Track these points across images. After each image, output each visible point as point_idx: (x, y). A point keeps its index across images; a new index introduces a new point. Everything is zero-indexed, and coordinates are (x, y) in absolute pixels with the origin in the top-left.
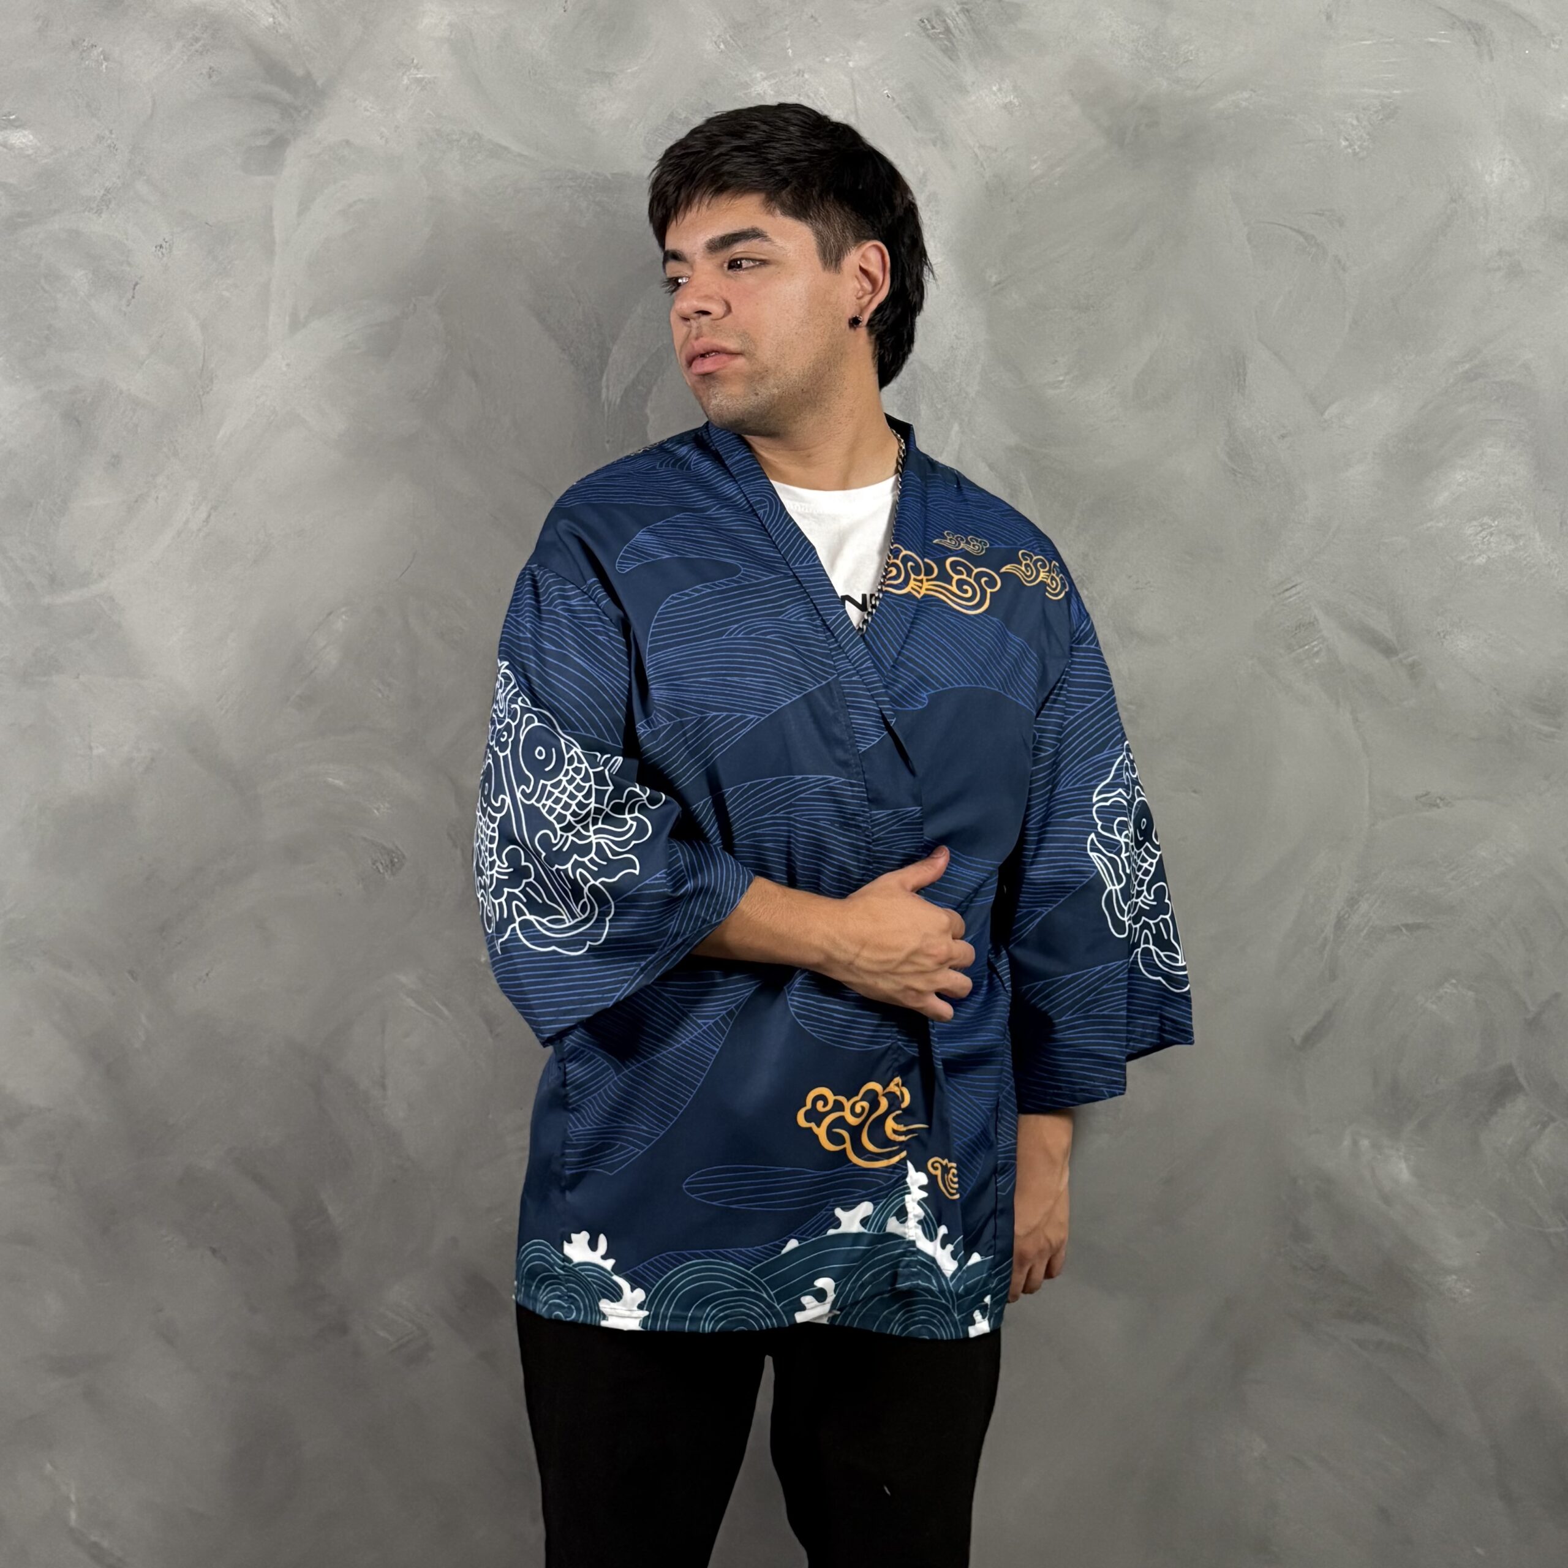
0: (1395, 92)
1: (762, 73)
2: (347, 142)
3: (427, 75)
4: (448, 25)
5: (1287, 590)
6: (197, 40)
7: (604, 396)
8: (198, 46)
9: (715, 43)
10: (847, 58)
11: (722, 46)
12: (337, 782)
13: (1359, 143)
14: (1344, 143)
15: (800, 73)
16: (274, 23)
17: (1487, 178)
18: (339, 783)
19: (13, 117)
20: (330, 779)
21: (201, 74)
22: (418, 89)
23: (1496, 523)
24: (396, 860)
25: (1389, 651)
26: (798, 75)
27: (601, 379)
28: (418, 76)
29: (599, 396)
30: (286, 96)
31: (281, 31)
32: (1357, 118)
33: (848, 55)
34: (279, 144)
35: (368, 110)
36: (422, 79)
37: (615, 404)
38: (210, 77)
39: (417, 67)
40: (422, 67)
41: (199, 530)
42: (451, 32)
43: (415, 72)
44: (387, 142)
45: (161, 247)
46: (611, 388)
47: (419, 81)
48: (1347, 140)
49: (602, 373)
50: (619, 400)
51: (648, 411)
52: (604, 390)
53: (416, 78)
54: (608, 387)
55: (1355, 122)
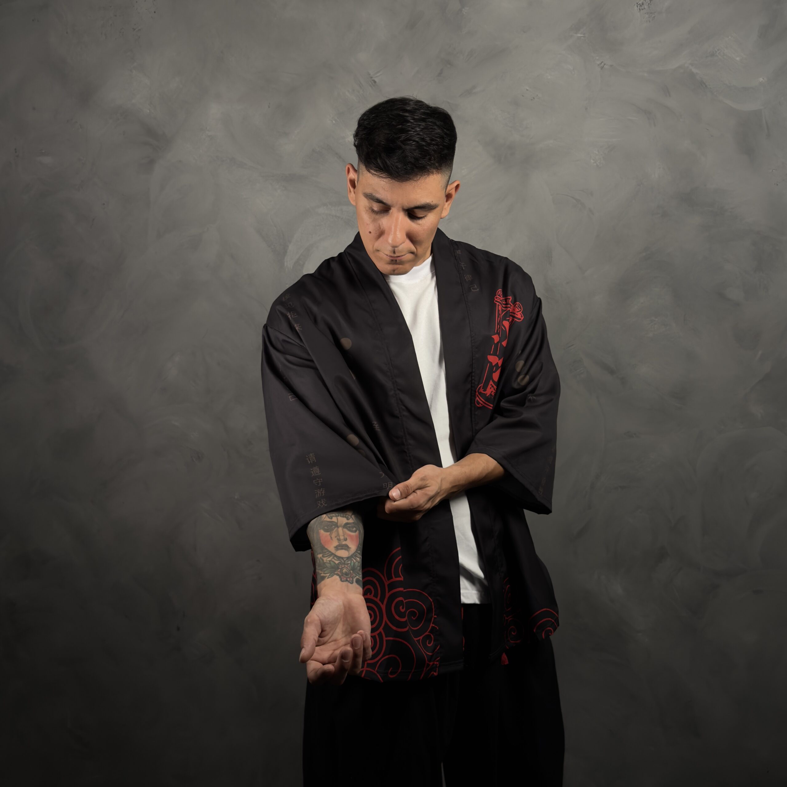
0: (614, 140)
2: (180, 161)
4: (221, 113)
5: (569, 347)
6: (118, 119)
8: (118, 122)
9: (331, 121)
11: (334, 122)
13: (599, 161)
14: (592, 161)
16: (150, 112)
17: (653, 175)
18: (177, 424)
19: (43, 151)
20: (173, 422)
21: (120, 134)
22: (209, 139)
23: (657, 320)
24: (201, 456)
25: (612, 372)
27: (284, 259)
30: (154, 142)
31: (152, 115)
32: (598, 151)
34: (152, 162)
35: (188, 148)
36: (211, 135)
37: (290, 268)
38: (124, 135)
39: (208, 131)
40: (210, 131)
41: (120, 320)
42: (222, 116)
44: (196, 161)
45: (104, 204)
48: (593, 160)
49: (285, 256)
50: (292, 267)
52: (286, 263)
53: (208, 135)
55: (597, 153)
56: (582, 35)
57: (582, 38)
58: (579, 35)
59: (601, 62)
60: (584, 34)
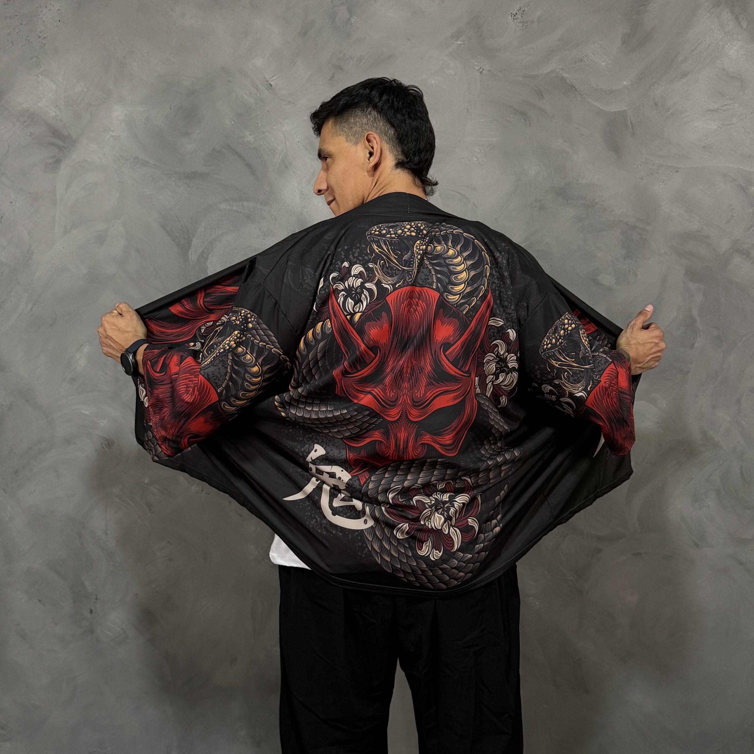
0: (494, 139)
1: (249, 133)
2: (85, 160)
3: (116, 134)
4: (125, 115)
6: (25, 122)
7: (190, 258)
8: (25, 124)
9: (230, 121)
10: (283, 127)
11: (233, 123)
12: (86, 412)
13: (481, 159)
14: (475, 159)
15: (263, 133)
16: (56, 115)
17: (530, 172)
18: (87, 412)
20: (83, 411)
21: (27, 135)
22: (113, 139)
24: (110, 443)
26: (263, 134)
27: (189, 252)
28: (113, 135)
29: (188, 258)
30: (60, 143)
31: (58, 118)
32: (480, 149)
33: (283, 126)
34: (58, 161)
35: (93, 148)
36: (115, 136)
37: (194, 261)
38: (30, 136)
39: (112, 131)
40: (114, 131)
41: (28, 313)
42: (126, 117)
43: (111, 133)
44: (101, 160)
45: (12, 202)
46: (193, 255)
47: (112, 136)
49: (189, 249)
50: (196, 260)
51: (208, 264)
53: (112, 135)
54: (191, 255)
55: (479, 151)
56: (462, 43)
57: (462, 45)
58: (459, 43)
59: (479, 68)
60: (463, 42)
